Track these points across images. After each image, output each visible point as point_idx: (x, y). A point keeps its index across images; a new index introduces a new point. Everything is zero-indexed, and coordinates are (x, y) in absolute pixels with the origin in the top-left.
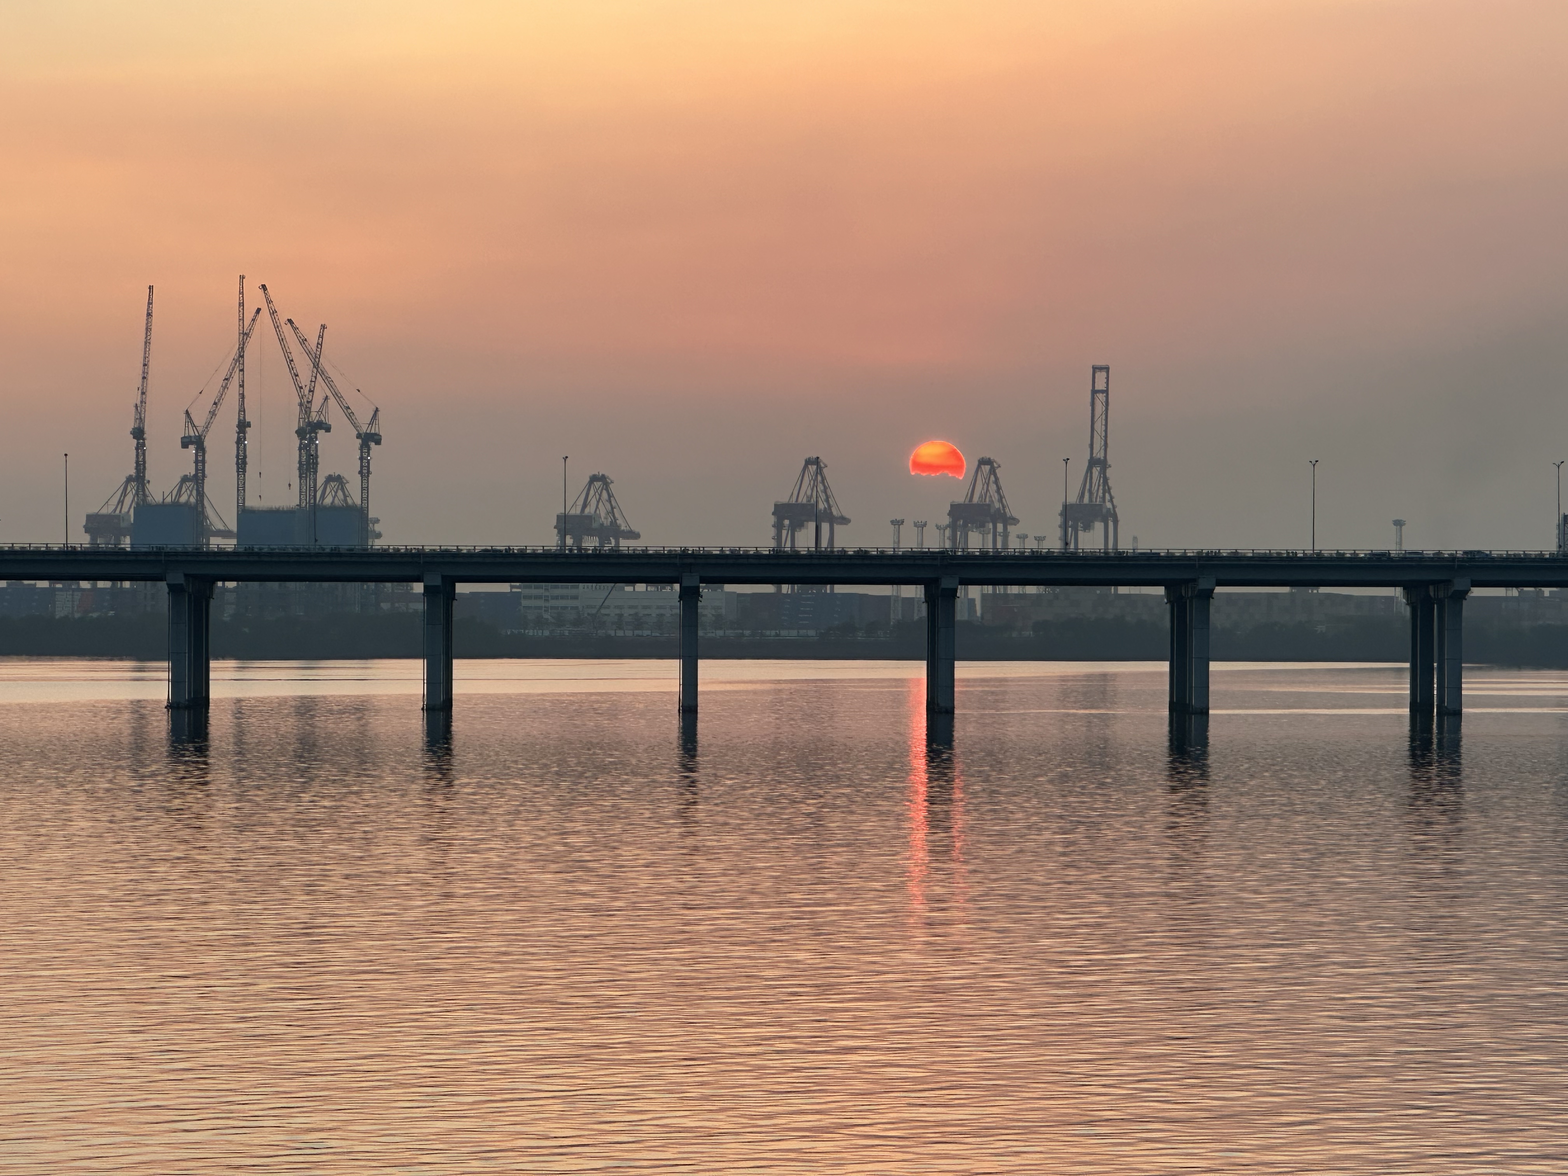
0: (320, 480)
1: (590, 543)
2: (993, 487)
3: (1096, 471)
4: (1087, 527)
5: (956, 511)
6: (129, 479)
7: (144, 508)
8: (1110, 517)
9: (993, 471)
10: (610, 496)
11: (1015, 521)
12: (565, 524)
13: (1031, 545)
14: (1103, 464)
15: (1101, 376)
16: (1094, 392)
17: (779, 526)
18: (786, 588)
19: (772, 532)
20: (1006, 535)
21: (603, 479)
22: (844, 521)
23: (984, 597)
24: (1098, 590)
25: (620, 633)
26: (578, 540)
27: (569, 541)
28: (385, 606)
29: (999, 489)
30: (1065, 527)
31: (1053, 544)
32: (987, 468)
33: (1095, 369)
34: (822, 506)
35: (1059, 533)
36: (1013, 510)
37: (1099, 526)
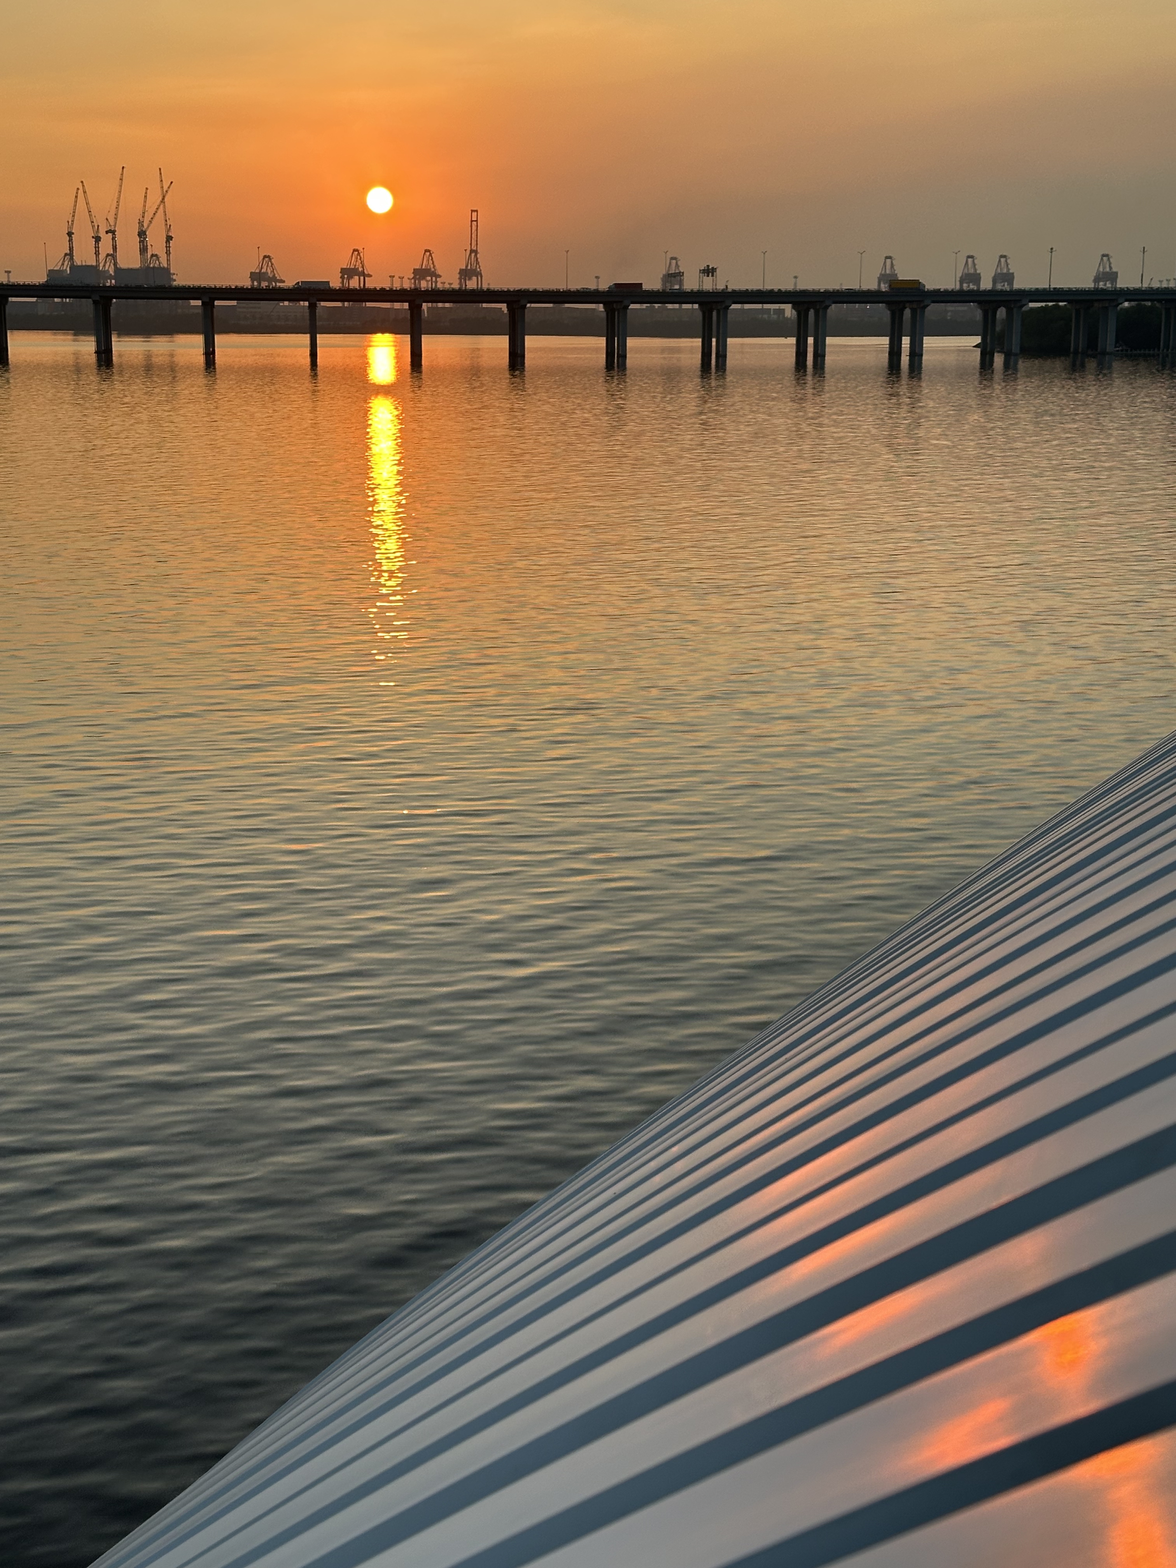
0: (149, 256)
1: (264, 284)
2: (431, 262)
3: (473, 255)
4: (470, 279)
5: (416, 271)
6: (66, 255)
7: (73, 267)
8: (478, 274)
9: (431, 255)
10: (272, 264)
11: (440, 276)
12: (253, 276)
13: (447, 286)
14: (476, 252)
15: (474, 214)
16: (472, 221)
17: (342, 277)
18: (346, 304)
19: (340, 280)
20: (436, 282)
21: (269, 257)
22: (370, 276)
23: (428, 308)
24: (475, 305)
25: (279, 323)
26: (260, 284)
27: (256, 283)
28: (179, 311)
29: (433, 263)
30: (460, 279)
31: (456, 286)
32: (428, 254)
33: (472, 211)
34: (360, 269)
35: (458, 281)
36: (439, 272)
37: (474, 278)
